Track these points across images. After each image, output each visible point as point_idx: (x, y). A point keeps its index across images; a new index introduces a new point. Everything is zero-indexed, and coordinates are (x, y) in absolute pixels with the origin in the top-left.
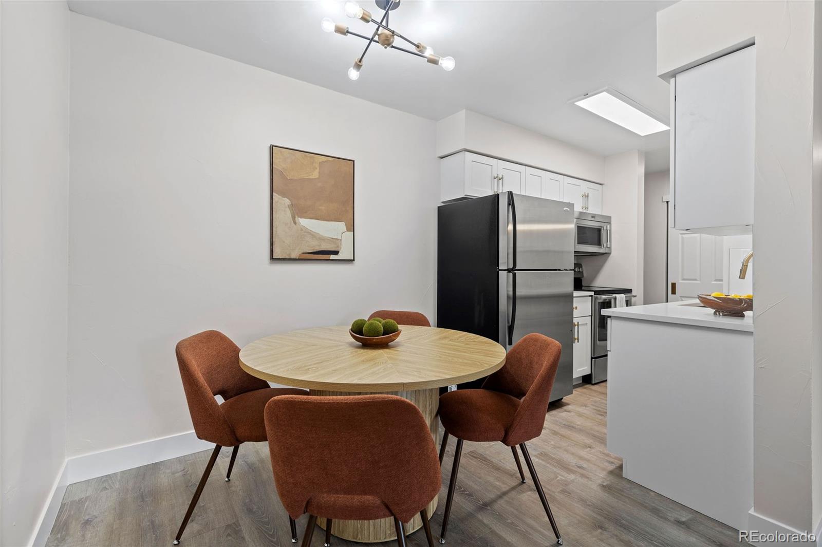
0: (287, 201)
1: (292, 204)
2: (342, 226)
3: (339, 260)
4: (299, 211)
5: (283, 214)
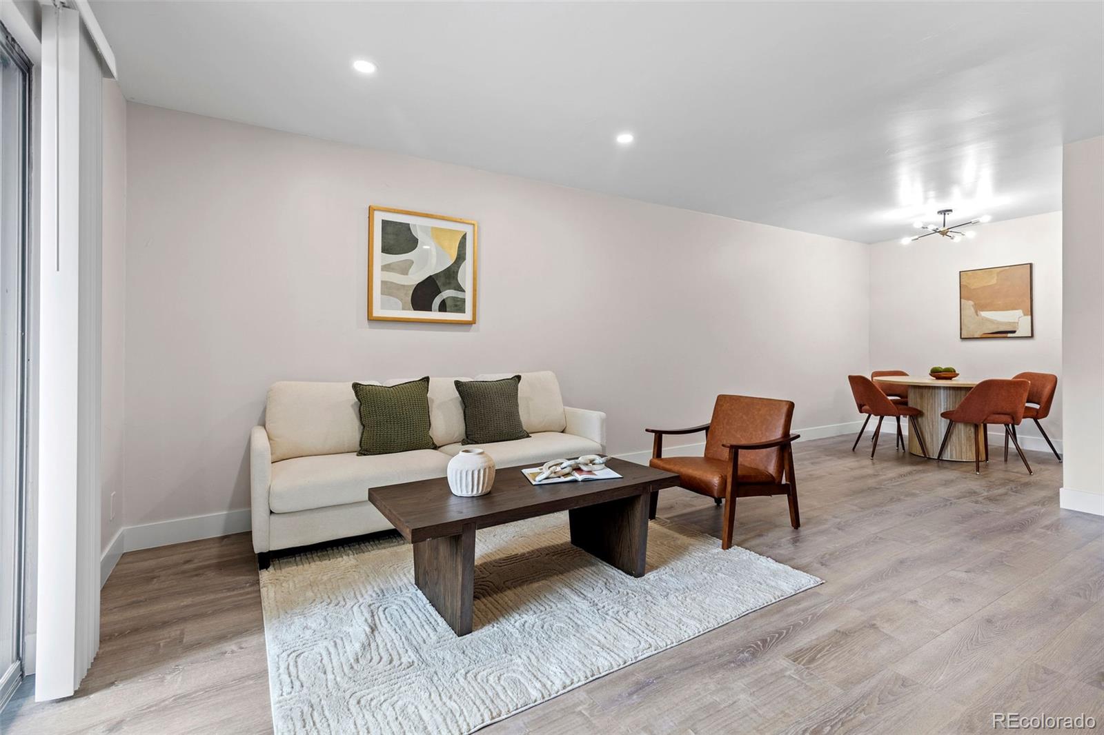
0: (971, 303)
1: (975, 304)
2: (1019, 313)
3: (1016, 337)
4: (979, 307)
5: (969, 311)
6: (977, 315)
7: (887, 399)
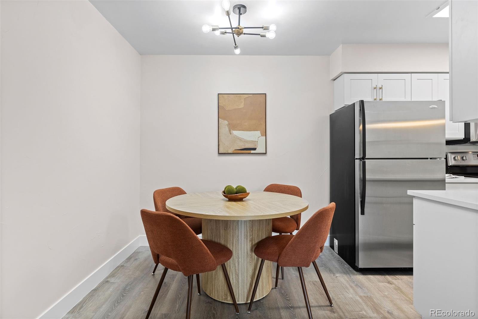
0: (226, 122)
1: (229, 124)
2: (258, 133)
3: (256, 153)
4: (232, 127)
5: (225, 129)
6: (231, 134)
7: (197, 239)
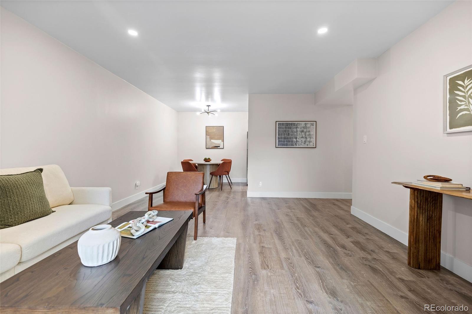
0: (209, 137)
2: (221, 141)
3: (220, 148)
4: (211, 138)
5: (208, 139)
6: (211, 141)
